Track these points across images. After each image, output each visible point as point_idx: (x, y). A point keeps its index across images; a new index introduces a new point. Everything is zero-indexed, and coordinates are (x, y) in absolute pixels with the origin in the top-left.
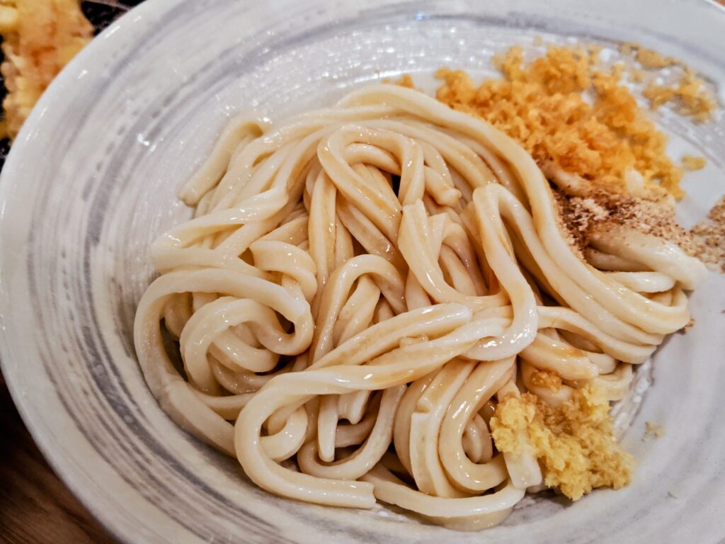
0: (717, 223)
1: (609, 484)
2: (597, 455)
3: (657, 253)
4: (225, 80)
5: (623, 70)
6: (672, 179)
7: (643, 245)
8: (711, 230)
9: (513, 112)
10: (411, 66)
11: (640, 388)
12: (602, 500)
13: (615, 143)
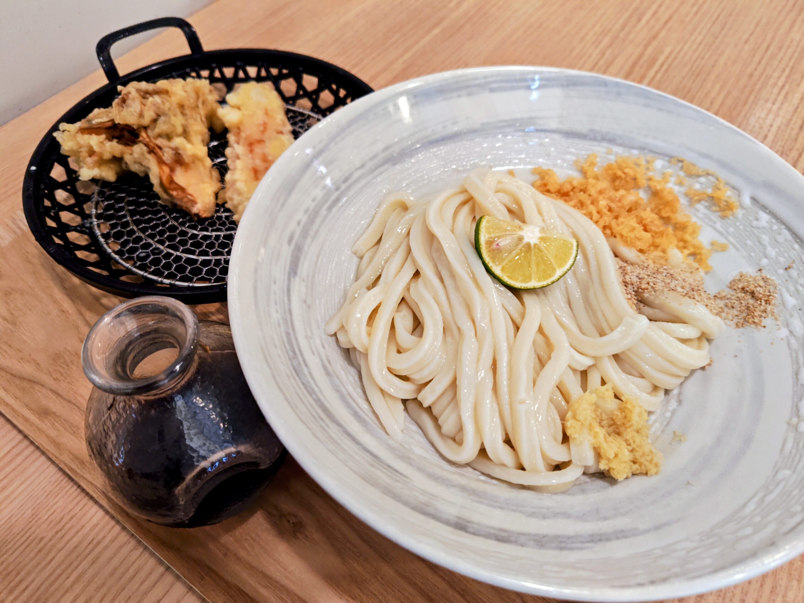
0: (734, 291)
1: (644, 472)
2: (637, 451)
3: (690, 310)
4: (385, 167)
5: (671, 176)
6: (703, 257)
7: (681, 304)
8: (729, 296)
9: (588, 202)
10: (515, 164)
11: (671, 406)
12: (638, 483)
13: (662, 228)
